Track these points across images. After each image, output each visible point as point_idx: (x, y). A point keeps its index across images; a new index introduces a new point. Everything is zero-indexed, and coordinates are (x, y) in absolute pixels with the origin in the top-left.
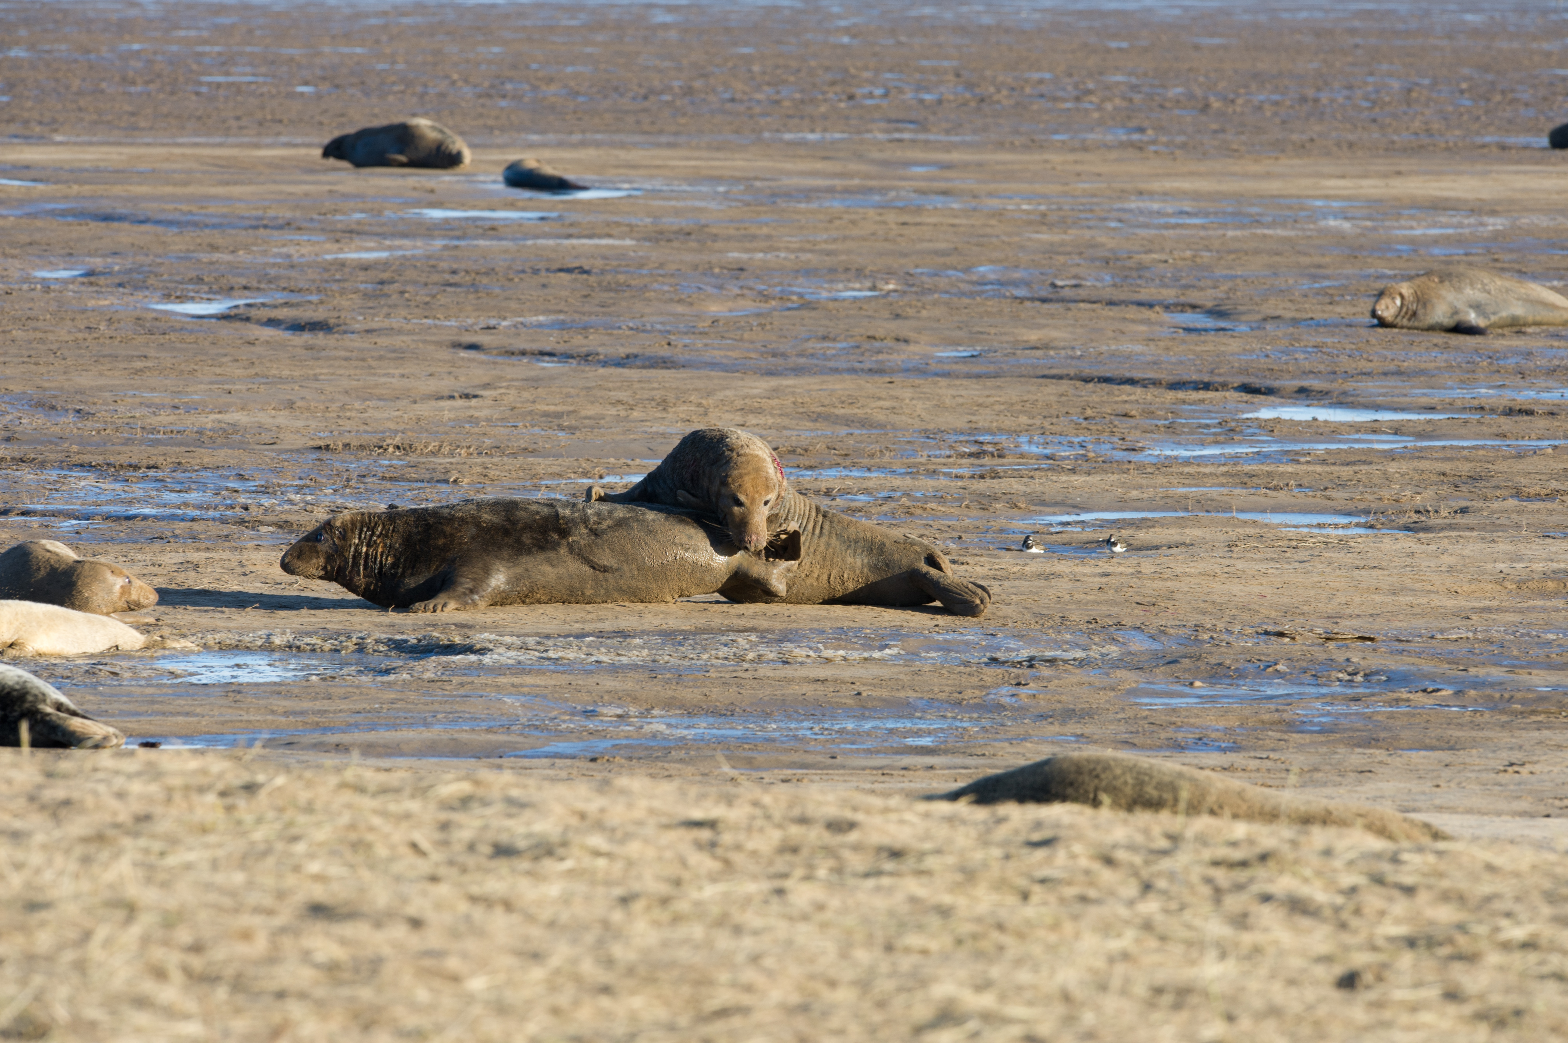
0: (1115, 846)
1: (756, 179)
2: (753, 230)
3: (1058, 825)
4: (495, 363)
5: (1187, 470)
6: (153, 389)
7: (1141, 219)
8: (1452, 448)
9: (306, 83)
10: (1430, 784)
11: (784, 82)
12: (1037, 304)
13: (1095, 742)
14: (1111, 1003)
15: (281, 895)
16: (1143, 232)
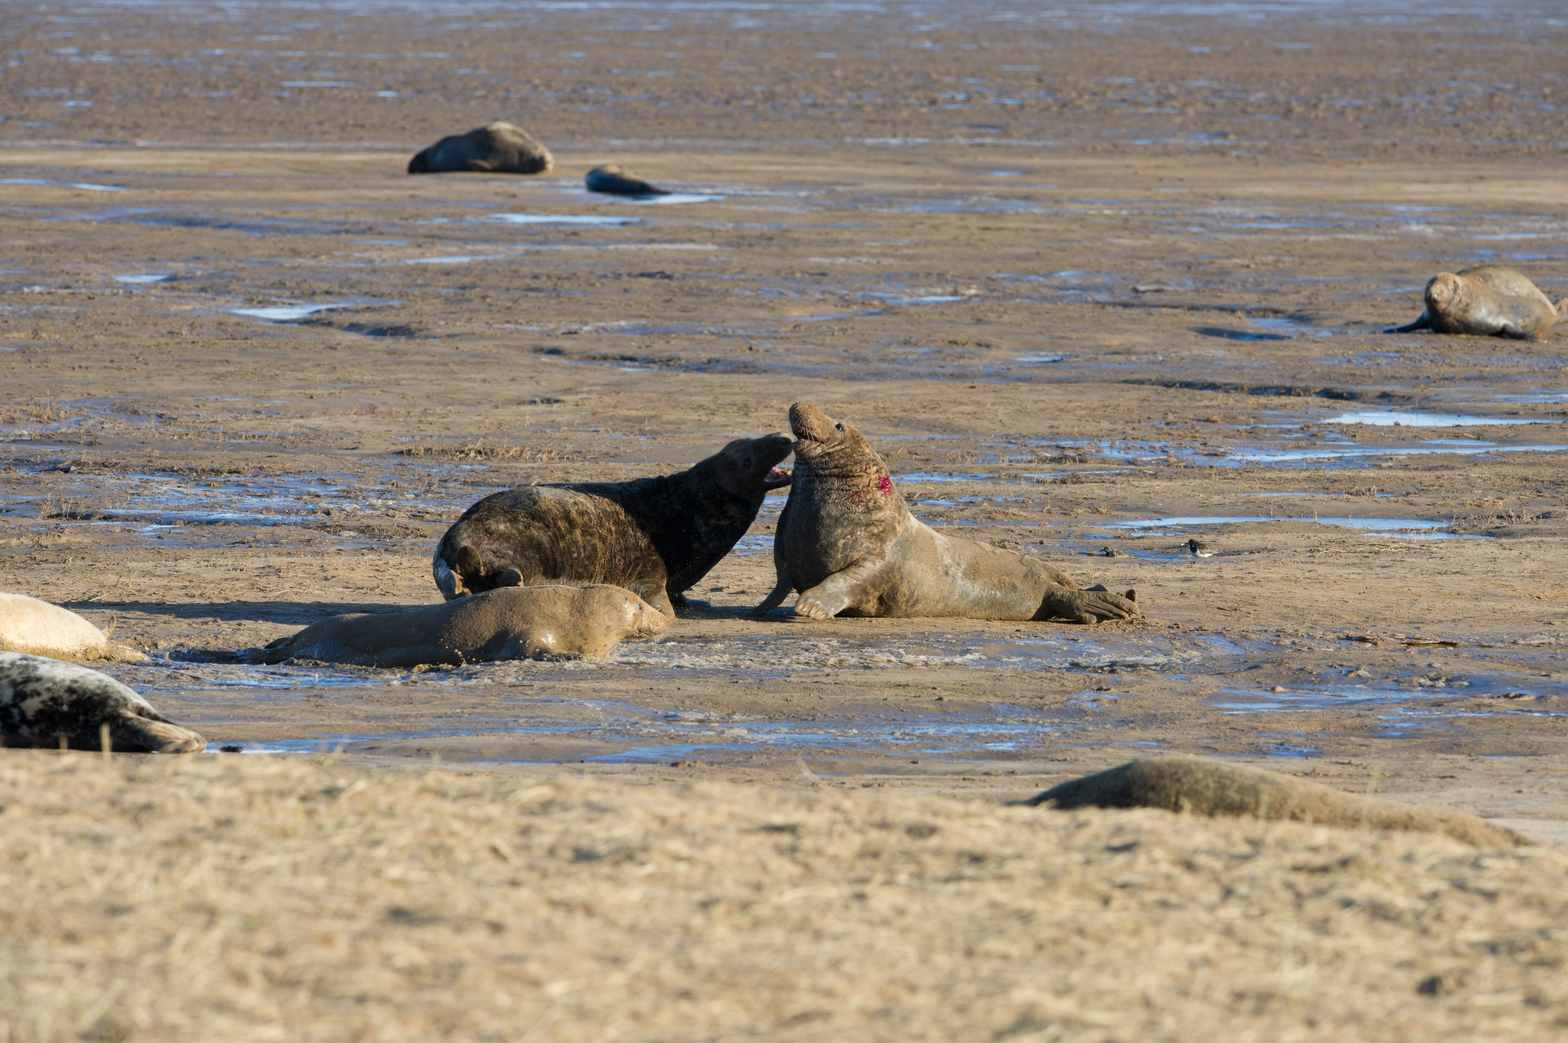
0: (1196, 851)
1: (838, 183)
2: (835, 235)
3: (1139, 831)
4: (577, 368)
5: (1268, 475)
6: (235, 394)
7: (1223, 224)
8: (1534, 453)
9: (388, 88)
10: (1512, 789)
11: (866, 87)
12: (1119, 309)
13: (1177, 747)
14: (1192, 1008)
15: (362, 899)
16: (1224, 237)
